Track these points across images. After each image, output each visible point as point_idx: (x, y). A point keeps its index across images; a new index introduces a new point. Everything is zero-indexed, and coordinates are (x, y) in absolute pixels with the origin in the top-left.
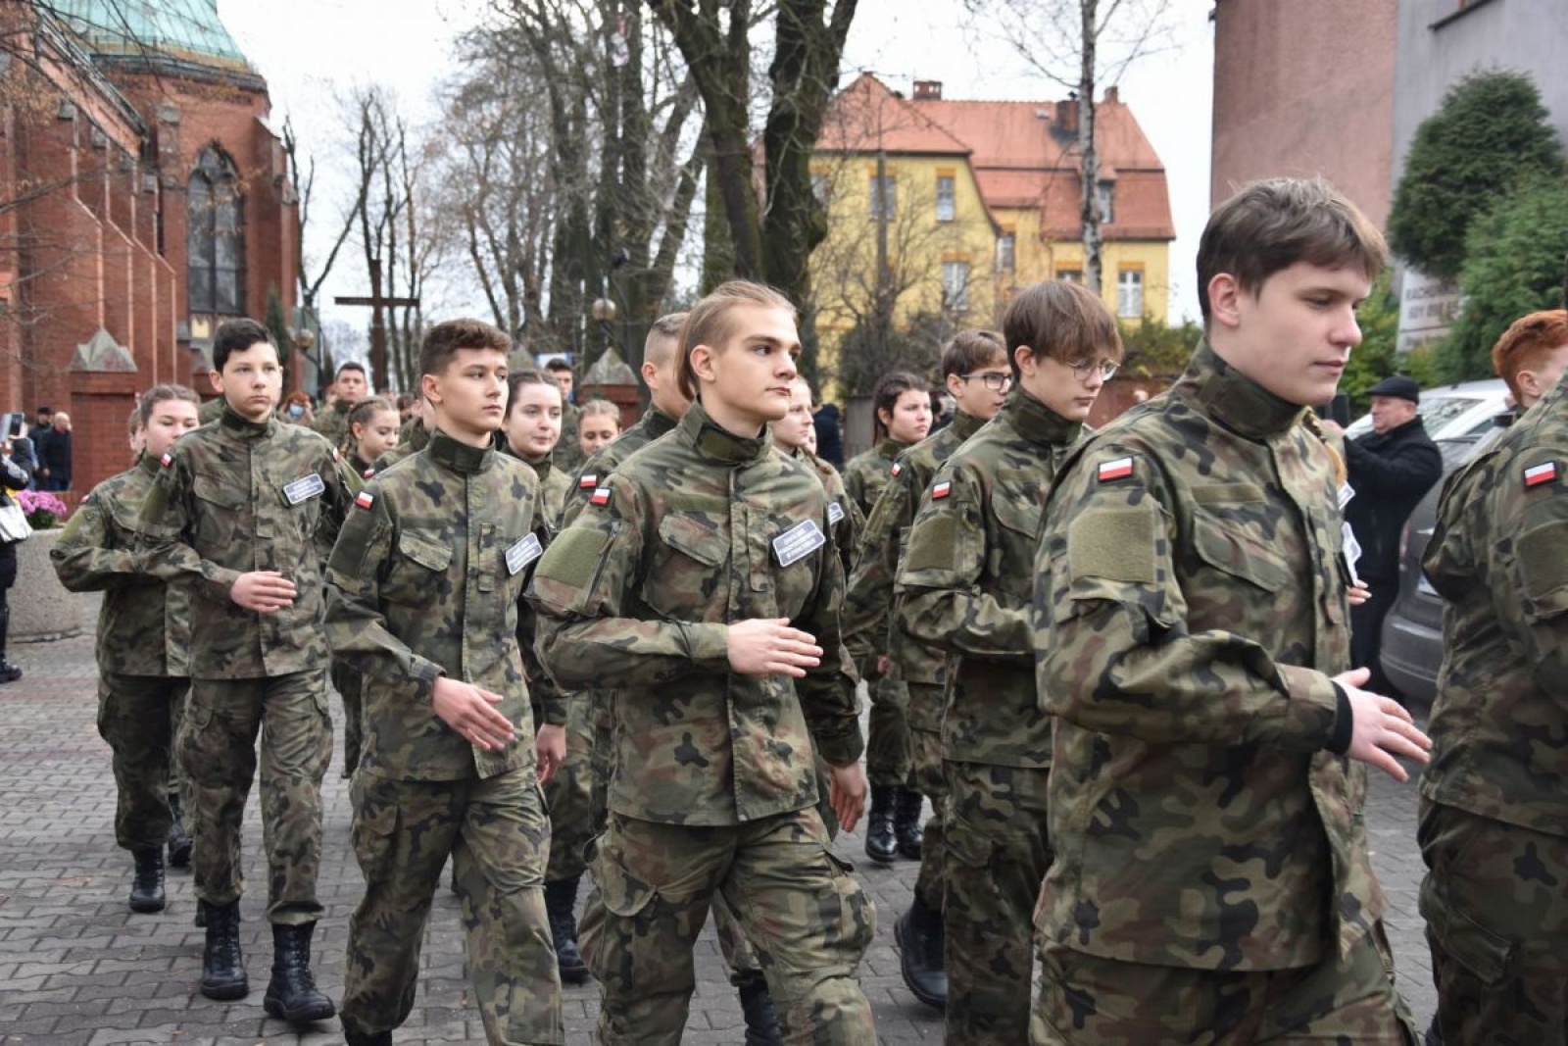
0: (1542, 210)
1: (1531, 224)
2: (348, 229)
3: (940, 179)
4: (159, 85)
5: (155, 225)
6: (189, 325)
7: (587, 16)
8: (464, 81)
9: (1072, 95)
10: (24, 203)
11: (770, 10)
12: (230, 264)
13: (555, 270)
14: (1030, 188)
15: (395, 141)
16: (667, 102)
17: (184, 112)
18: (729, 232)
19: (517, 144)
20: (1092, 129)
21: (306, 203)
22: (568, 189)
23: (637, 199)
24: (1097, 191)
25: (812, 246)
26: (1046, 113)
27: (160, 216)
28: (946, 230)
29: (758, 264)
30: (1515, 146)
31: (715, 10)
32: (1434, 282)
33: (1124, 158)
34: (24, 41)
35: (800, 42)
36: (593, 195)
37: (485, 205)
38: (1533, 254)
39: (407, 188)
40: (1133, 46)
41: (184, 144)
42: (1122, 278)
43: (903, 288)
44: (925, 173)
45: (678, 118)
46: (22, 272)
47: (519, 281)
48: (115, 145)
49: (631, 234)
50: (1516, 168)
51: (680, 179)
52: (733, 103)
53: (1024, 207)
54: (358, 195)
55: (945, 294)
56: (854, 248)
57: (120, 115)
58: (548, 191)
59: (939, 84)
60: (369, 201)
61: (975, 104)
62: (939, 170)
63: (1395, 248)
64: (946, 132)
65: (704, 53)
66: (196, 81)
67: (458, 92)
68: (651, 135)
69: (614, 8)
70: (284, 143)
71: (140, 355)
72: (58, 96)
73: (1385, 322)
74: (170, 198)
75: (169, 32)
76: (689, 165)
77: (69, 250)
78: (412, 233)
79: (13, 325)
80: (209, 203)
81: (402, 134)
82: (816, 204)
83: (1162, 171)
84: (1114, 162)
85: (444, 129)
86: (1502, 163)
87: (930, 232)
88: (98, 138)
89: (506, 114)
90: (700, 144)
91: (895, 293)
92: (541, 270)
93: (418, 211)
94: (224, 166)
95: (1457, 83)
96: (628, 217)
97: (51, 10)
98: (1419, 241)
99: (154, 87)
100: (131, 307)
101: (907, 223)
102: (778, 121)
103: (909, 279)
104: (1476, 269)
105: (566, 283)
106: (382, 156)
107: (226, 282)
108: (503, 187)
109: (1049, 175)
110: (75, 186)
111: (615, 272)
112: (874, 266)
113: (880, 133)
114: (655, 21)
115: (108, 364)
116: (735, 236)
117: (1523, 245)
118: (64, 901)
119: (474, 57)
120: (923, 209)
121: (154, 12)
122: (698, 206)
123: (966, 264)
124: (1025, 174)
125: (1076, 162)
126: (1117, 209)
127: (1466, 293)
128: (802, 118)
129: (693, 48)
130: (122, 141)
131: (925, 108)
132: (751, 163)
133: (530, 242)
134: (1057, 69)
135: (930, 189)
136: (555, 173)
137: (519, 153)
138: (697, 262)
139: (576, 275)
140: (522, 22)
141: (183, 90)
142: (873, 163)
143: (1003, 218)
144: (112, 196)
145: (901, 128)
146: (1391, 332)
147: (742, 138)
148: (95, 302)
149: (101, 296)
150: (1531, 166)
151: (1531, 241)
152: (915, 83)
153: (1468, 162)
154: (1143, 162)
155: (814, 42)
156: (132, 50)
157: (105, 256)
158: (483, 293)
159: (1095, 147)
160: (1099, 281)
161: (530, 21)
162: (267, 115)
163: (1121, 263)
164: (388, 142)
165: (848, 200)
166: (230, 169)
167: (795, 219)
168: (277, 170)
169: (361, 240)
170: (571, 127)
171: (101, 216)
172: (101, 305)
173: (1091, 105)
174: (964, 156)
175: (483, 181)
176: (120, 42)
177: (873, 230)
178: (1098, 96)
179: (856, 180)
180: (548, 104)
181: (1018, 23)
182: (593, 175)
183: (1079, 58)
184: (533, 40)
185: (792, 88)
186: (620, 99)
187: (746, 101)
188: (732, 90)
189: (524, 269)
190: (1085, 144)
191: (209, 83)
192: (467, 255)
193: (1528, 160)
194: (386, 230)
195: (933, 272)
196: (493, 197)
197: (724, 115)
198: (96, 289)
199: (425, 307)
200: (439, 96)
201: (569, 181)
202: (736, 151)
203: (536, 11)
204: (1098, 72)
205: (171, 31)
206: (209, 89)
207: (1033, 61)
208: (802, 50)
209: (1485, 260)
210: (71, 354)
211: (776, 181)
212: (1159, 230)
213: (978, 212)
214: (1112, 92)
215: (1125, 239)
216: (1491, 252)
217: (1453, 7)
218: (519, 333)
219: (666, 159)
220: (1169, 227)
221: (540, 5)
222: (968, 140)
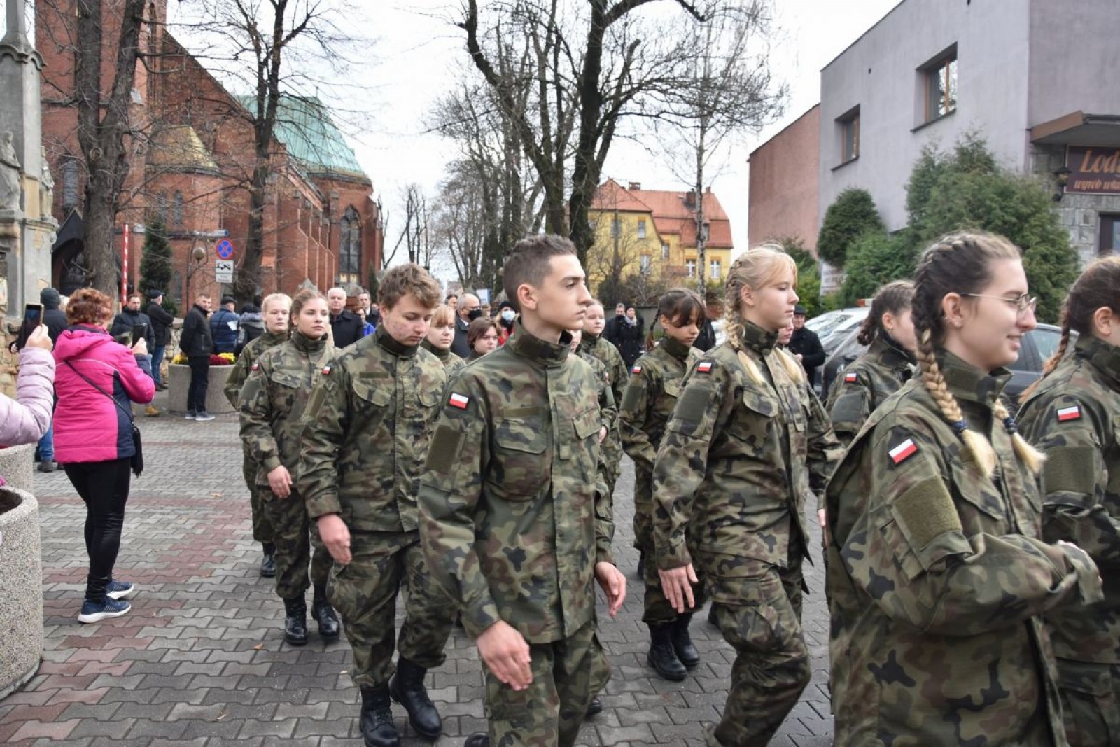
0: (874, 242)
1: (870, 247)
2: (401, 239)
3: (639, 221)
4: (332, 184)
5: (328, 238)
6: (340, 277)
7: (499, 156)
8: (449, 181)
9: (693, 189)
10: (280, 230)
11: (572, 154)
12: (355, 253)
13: (484, 256)
14: (676, 226)
15: (421, 204)
16: (530, 189)
17: (341, 194)
19: (469, 205)
20: (701, 203)
22: (489, 223)
23: (517, 227)
24: (703, 228)
25: (589, 246)
26: (682, 196)
27: (330, 234)
28: (642, 242)
30: (864, 217)
31: (551, 153)
32: (834, 268)
33: (713, 215)
34: (283, 169)
35: (584, 166)
36: (499, 226)
37: (456, 230)
38: (871, 259)
39: (425, 223)
40: (717, 171)
41: (340, 206)
42: (712, 263)
43: (625, 265)
44: (634, 219)
45: (534, 196)
46: (279, 257)
47: (469, 260)
48: (315, 207)
50: (864, 225)
51: (535, 220)
52: (556, 189)
53: (673, 233)
54: (406, 225)
55: (641, 268)
56: (604, 250)
57: (317, 196)
58: (481, 224)
59: (640, 184)
60: (410, 227)
61: (654, 192)
62: (639, 218)
63: (820, 255)
64: (642, 203)
65: (546, 170)
66: (346, 182)
67: (446, 185)
68: (523, 202)
69: (510, 152)
70: (378, 205)
72: (294, 189)
73: (816, 283)
74: (334, 227)
75: (337, 164)
76: (539, 214)
77: (296, 248)
78: (427, 241)
79: (274, 278)
80: (349, 229)
81: (424, 201)
82: (590, 230)
83: (727, 221)
84: (709, 217)
85: (440, 199)
86: (859, 223)
87: (636, 242)
88: (309, 204)
89: (465, 193)
90: (543, 206)
91: (621, 267)
92: (478, 256)
93: (429, 232)
94: (355, 215)
95: (843, 191)
97: (294, 157)
98: (828, 252)
99: (330, 185)
100: (318, 270)
101: (627, 239)
102: (575, 198)
103: (627, 261)
104: (850, 264)
105: (488, 261)
106: (416, 210)
107: (354, 260)
108: (463, 222)
109: (684, 221)
110: (299, 224)
112: (612, 254)
113: (616, 203)
114: (526, 158)
117: (867, 255)
119: (453, 171)
120: (633, 233)
121: (331, 156)
123: (649, 255)
124: (673, 220)
125: (695, 216)
126: (711, 235)
127: (847, 273)
128: (585, 196)
129: (541, 167)
130: (317, 206)
131: (635, 194)
132: (564, 214)
133: (474, 245)
134: (687, 179)
135: (636, 226)
136: (484, 217)
137: (470, 209)
139: (492, 258)
140: (472, 157)
141: (340, 185)
142: (613, 214)
143: (665, 238)
144: (313, 227)
145: (624, 201)
146: (818, 288)
147: (561, 204)
148: (304, 268)
149: (307, 266)
150: (870, 225)
151: (870, 254)
153: (847, 222)
154: (721, 217)
155: (590, 166)
156: (323, 169)
157: (309, 250)
158: (454, 265)
159: (702, 210)
160: (703, 264)
161: (476, 157)
162: (372, 195)
163: (712, 257)
164: (418, 205)
165: (603, 229)
166: (357, 216)
167: (581, 237)
168: (375, 216)
169: (407, 243)
170: (491, 198)
171: (308, 235)
172: (307, 269)
173: (701, 194)
174: (650, 212)
175: (455, 220)
176: (318, 168)
177: (613, 241)
178: (703, 191)
179: (606, 221)
180: (482, 190)
181: (671, 161)
182: (499, 218)
183: (695, 176)
184: (477, 164)
185: (581, 184)
186: (511, 188)
188: (557, 184)
189: (471, 255)
190: (698, 209)
191: (351, 182)
192: (448, 249)
193: (868, 222)
194: (416, 240)
195: (637, 259)
196: (459, 226)
198: (305, 263)
200: (439, 186)
201: (490, 220)
202: (558, 209)
204: (703, 181)
206: (351, 185)
207: (677, 176)
208: (585, 170)
209: (854, 261)
211: (574, 221)
212: (727, 244)
213: (655, 235)
214: (708, 189)
215: (714, 247)
216: (856, 258)
217: (839, 162)
218: (468, 281)
219: (529, 211)
220: (731, 243)
221: (480, 151)
222: (651, 206)
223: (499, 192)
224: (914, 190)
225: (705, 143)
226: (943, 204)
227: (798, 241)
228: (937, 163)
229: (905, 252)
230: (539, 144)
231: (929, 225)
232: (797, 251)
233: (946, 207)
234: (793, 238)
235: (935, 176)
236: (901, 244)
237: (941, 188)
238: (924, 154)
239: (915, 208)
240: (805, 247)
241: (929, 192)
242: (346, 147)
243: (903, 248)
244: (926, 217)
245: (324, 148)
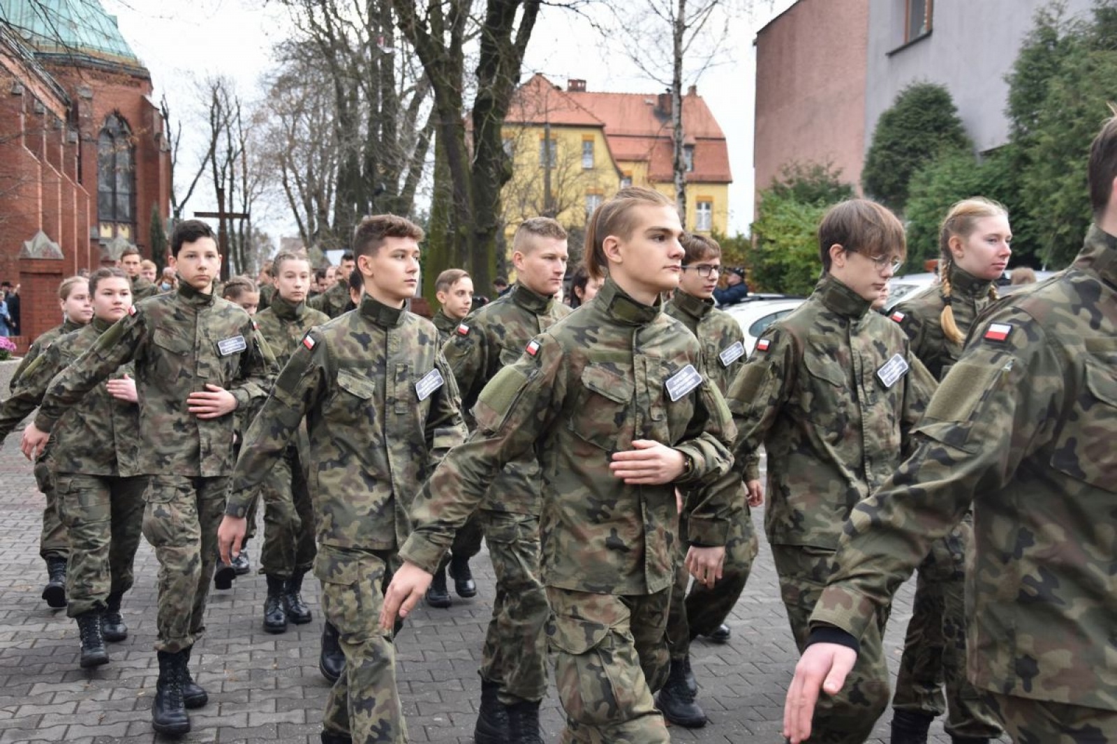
0: (954, 169)
1: (947, 178)
2: (203, 168)
3: (585, 142)
4: (79, 73)
5: (76, 164)
6: (99, 229)
7: (359, 34)
8: (279, 74)
9: (668, 90)
11: (476, 33)
12: (125, 190)
13: (338, 197)
14: (641, 148)
15: (234, 112)
16: (410, 90)
17: (95, 91)
18: (449, 174)
19: (313, 115)
20: (680, 112)
21: (176, 151)
22: (346, 144)
23: (391, 151)
24: (683, 151)
25: (503, 183)
26: (651, 101)
27: (79, 158)
28: (588, 174)
29: (468, 194)
30: (938, 129)
31: (442, 32)
33: (700, 131)
35: (495, 53)
36: (362, 148)
37: (293, 154)
38: (948, 196)
39: (242, 142)
40: (706, 60)
41: (96, 112)
43: (561, 211)
44: (575, 137)
45: (417, 101)
47: (314, 203)
48: (50, 111)
49: (387, 173)
50: (938, 142)
51: (418, 140)
52: (452, 91)
53: (638, 160)
54: (209, 147)
56: (529, 185)
57: (53, 92)
58: (333, 146)
59: (585, 82)
60: (217, 150)
61: (606, 95)
62: (583, 136)
63: (865, 189)
64: (589, 112)
65: (434, 59)
66: (103, 71)
67: (274, 81)
68: (400, 110)
69: (377, 29)
70: (161, 112)
71: (66, 248)
72: (11, 79)
74: (86, 146)
75: (86, 39)
76: (424, 130)
77: (19, 179)
78: (245, 172)
80: (112, 150)
81: (239, 107)
82: (505, 156)
83: (724, 139)
84: (694, 133)
85: (266, 104)
86: (930, 139)
87: (578, 175)
88: (39, 107)
89: (306, 96)
90: (431, 117)
91: (557, 213)
92: (329, 197)
93: (249, 157)
94: (122, 127)
95: (903, 89)
96: (385, 163)
97: (7, 23)
98: (881, 186)
99: (76, 75)
100: (60, 217)
101: (564, 169)
102: (481, 104)
103: (565, 204)
104: (915, 205)
105: (344, 204)
106: (226, 121)
107: (123, 202)
108: (303, 141)
109: (653, 140)
110: (23, 138)
111: (376, 199)
112: (542, 195)
113: (546, 111)
114: (403, 38)
115: (45, 254)
116: (453, 175)
117: (942, 190)
118: (14, 601)
119: (285, 59)
120: (574, 160)
121: (76, 27)
122: (430, 156)
123: (600, 195)
124: (638, 139)
125: (671, 132)
126: (696, 163)
127: (909, 219)
128: (497, 102)
129: (428, 56)
130: (54, 109)
131: (575, 97)
132: (464, 130)
133: (322, 179)
134: (658, 74)
135: (578, 148)
136: (338, 134)
137: (314, 121)
138: (430, 193)
139: (351, 200)
140: (317, 37)
141: (94, 77)
142: (542, 131)
143: (625, 167)
144: (48, 145)
145: (560, 109)
147: (458, 114)
148: (36, 214)
149: (40, 210)
150: (947, 142)
151: (947, 188)
152: (569, 81)
153: (911, 138)
154: (712, 133)
155: (505, 53)
156: (61, 51)
157: (43, 184)
158: (291, 211)
159: (682, 123)
160: (684, 208)
161: (322, 36)
162: (150, 94)
163: (698, 197)
164: (229, 113)
165: (526, 154)
166: (126, 128)
167: (492, 166)
168: (157, 130)
169: (212, 175)
170: (348, 104)
171: (40, 158)
172: (40, 216)
173: (680, 97)
174: (600, 127)
175: (291, 138)
176: (53, 45)
177: (542, 173)
178: (684, 91)
179: (532, 142)
180: (333, 90)
181: (633, 44)
182: (362, 136)
183: (672, 68)
184: (324, 49)
185: (490, 82)
186: (380, 88)
187: (461, 90)
188: (452, 83)
189: (318, 195)
190: (675, 121)
191: (112, 72)
192: (280, 186)
193: (945, 138)
194: (228, 169)
195: (580, 201)
196: (297, 149)
197: (447, 99)
198: (37, 205)
199: (253, 219)
200: (262, 83)
201: (347, 139)
202: (454, 122)
203: (326, 30)
204: (684, 76)
205: (88, 39)
206: (112, 76)
207: (643, 68)
208: (497, 59)
209: (920, 199)
210: (20, 247)
211: (479, 142)
212: (722, 176)
213: (608, 163)
214: (693, 89)
215: (701, 182)
216: (924, 194)
217: (900, 42)
218: (314, 236)
219: (410, 126)
220: (728, 174)
221: (329, 26)
222: (603, 117)
223: (361, 95)
224: (1021, 83)
225: (686, 15)
226: (1069, 104)
227: (832, 170)
228: (1061, 36)
229: (1005, 183)
230: (423, 17)
231: (1043, 139)
232: (830, 186)
233: (1073, 109)
234: (825, 165)
235: (1057, 59)
236: (998, 171)
237: (1067, 77)
238: (1040, 22)
239: (1021, 112)
240: (843, 180)
241: (1046, 86)
242: (102, 12)
243: (1000, 177)
244: (1039, 127)
245: (63, 12)
